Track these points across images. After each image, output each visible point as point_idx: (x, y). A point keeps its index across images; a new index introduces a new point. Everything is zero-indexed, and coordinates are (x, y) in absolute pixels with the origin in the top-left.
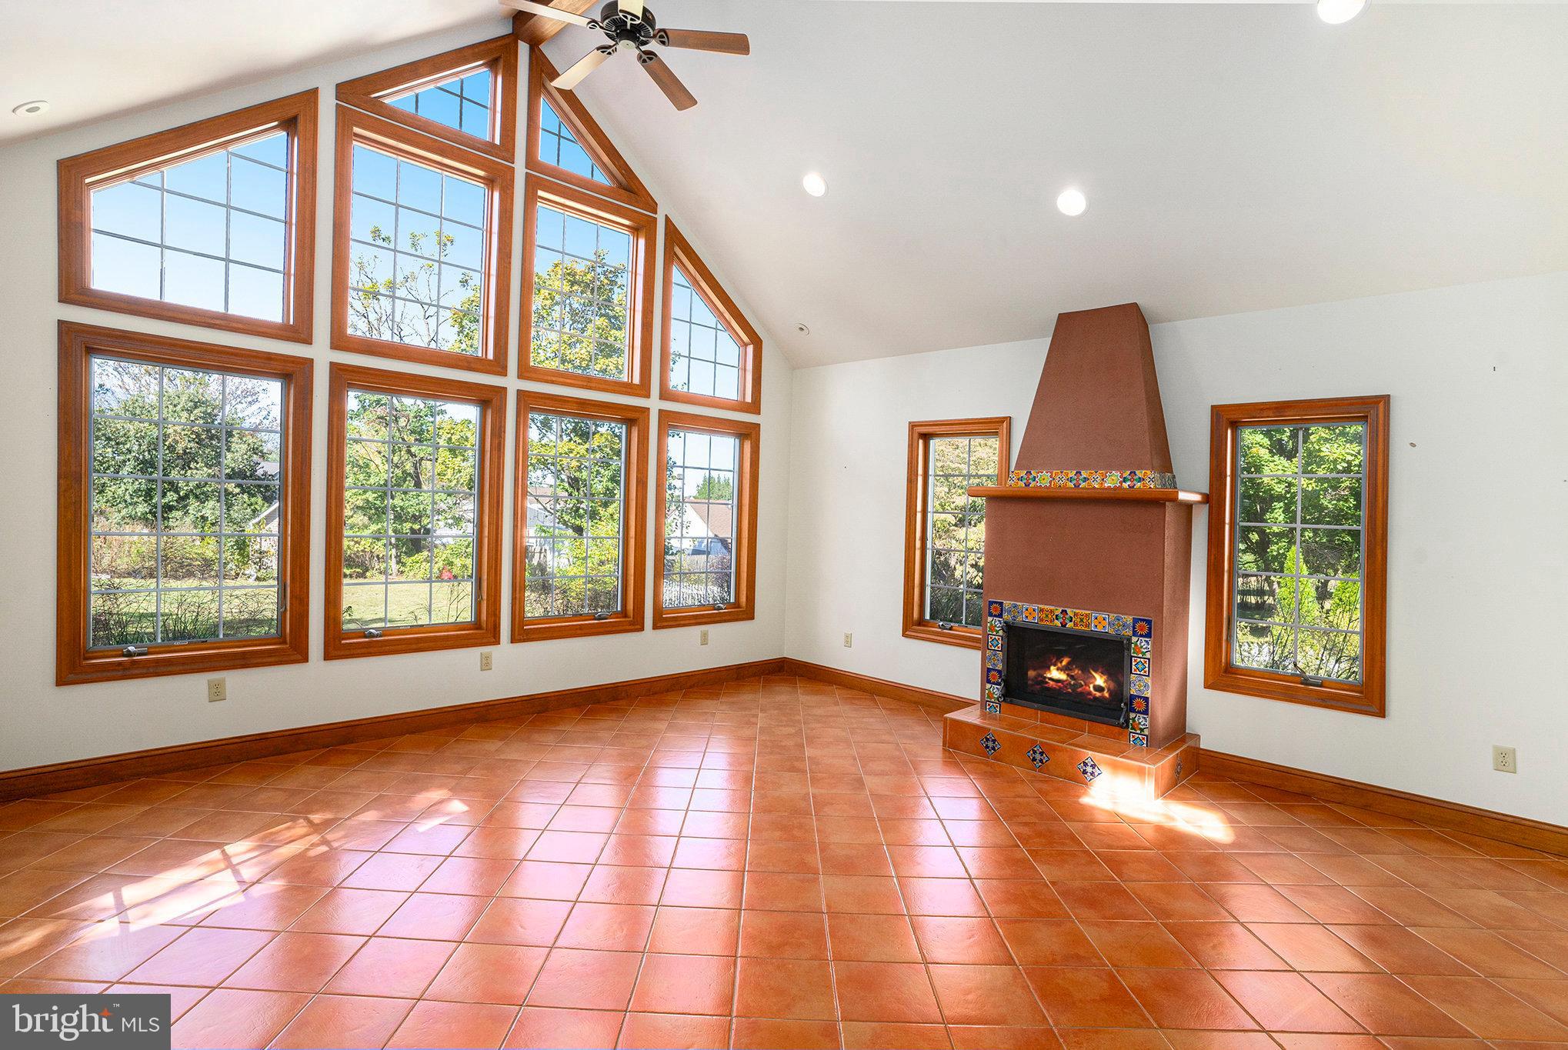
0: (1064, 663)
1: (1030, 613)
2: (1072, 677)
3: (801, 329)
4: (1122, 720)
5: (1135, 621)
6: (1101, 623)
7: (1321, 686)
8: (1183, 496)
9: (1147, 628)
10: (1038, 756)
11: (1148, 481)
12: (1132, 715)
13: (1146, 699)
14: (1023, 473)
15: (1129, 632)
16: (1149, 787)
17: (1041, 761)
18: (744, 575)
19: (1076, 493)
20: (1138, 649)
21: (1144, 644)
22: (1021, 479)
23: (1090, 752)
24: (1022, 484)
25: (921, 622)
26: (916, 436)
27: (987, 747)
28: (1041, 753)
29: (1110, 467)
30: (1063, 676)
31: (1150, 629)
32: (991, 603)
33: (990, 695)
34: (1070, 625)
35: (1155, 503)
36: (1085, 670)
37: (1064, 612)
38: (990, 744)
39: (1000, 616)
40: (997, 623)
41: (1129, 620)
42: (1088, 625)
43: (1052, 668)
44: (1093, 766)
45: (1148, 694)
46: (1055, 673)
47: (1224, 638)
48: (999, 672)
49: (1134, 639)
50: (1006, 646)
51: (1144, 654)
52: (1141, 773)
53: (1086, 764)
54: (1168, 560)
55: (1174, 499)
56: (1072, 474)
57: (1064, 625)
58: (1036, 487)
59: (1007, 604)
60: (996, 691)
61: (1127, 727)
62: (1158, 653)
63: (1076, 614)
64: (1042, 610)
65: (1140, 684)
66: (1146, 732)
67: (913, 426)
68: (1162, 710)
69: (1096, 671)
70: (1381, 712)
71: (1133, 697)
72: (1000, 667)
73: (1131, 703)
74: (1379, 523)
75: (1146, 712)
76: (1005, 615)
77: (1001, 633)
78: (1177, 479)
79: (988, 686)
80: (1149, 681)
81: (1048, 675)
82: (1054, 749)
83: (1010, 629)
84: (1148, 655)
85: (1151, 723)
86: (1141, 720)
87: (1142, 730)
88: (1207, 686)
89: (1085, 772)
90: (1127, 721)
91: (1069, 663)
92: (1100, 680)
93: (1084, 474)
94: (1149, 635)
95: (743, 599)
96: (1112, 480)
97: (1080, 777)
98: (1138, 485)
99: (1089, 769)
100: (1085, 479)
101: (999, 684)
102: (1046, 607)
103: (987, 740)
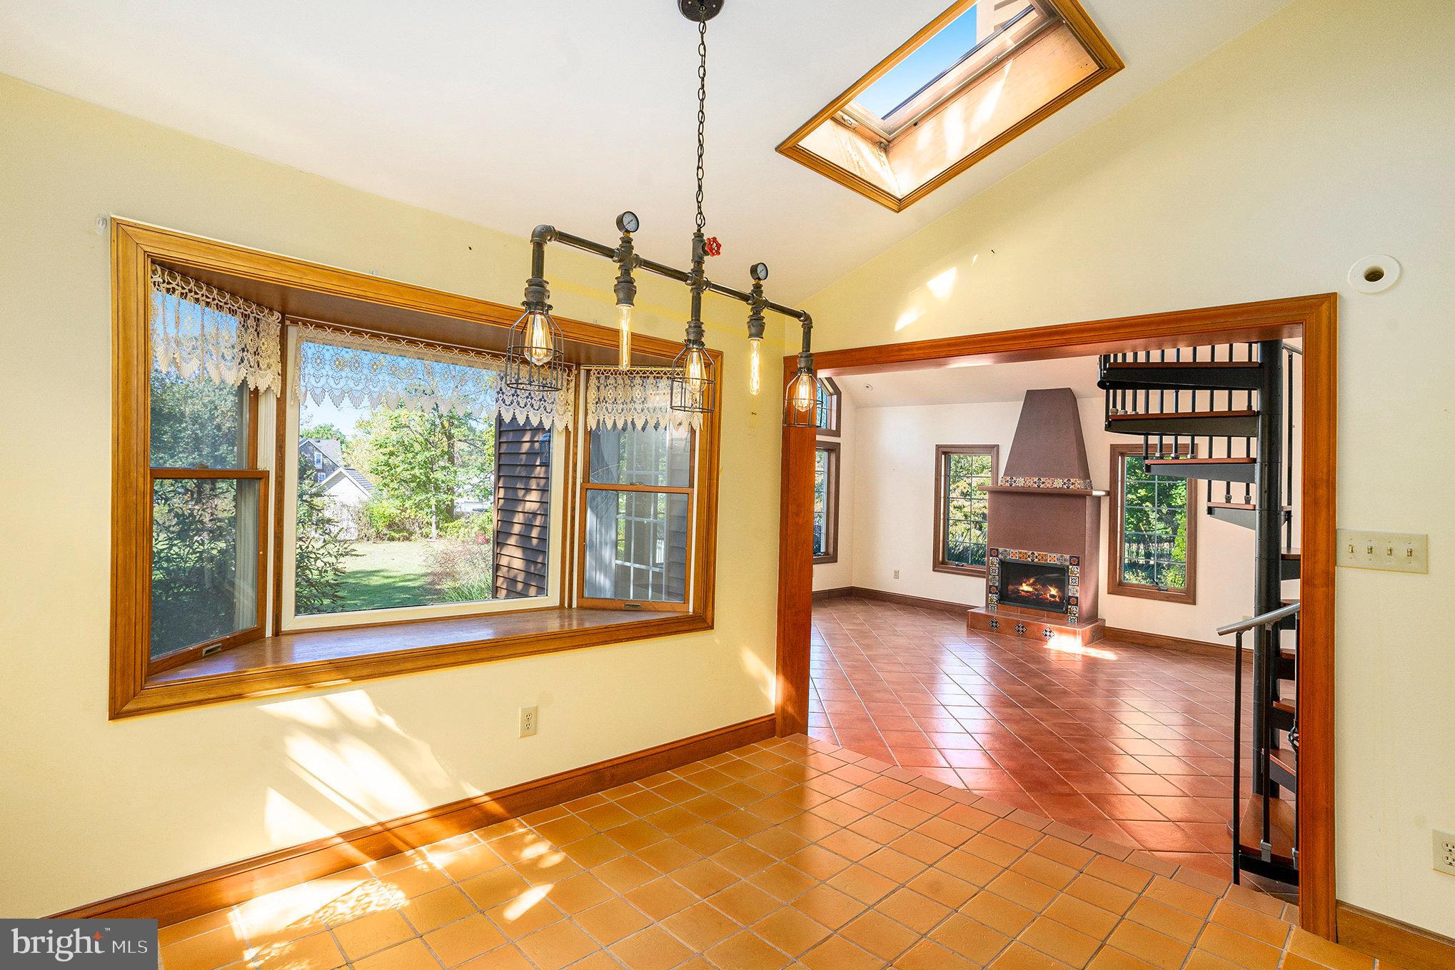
0: (1031, 581)
1: (1014, 554)
2: (1036, 590)
3: (867, 387)
4: (1064, 609)
5: (1071, 557)
6: (1053, 559)
7: (1167, 591)
8: (1095, 493)
9: (1077, 561)
10: (1021, 629)
11: (1077, 484)
12: (1069, 607)
13: (1077, 598)
14: (1008, 478)
15: (1068, 563)
16: (1079, 640)
17: (1022, 631)
18: (832, 535)
19: (1039, 491)
20: (1072, 572)
21: (1076, 569)
22: (1007, 481)
23: (1049, 625)
24: (1008, 484)
25: (943, 563)
26: (940, 453)
27: (993, 626)
28: (1023, 627)
29: (1057, 477)
30: (1030, 589)
31: (1078, 561)
32: (992, 549)
33: (991, 600)
34: (1036, 560)
35: (1081, 496)
36: (1044, 585)
37: (1033, 553)
38: (994, 624)
39: (997, 556)
40: (995, 560)
41: (1067, 557)
42: (1046, 560)
43: (1024, 584)
44: (1050, 632)
45: (1078, 595)
46: (1025, 588)
47: (1118, 567)
48: (996, 587)
49: (1070, 567)
50: (1000, 573)
51: (1075, 574)
52: (1074, 633)
53: (1046, 631)
54: (1088, 526)
55: (1090, 495)
56: (1036, 480)
57: (1033, 561)
58: (1016, 486)
59: (1001, 550)
60: (995, 597)
61: (1067, 613)
62: (1083, 573)
63: (1039, 555)
64: (1020, 553)
65: (1073, 590)
66: (1077, 615)
67: (938, 447)
68: (1086, 604)
69: (1051, 586)
70: (1194, 603)
71: (1070, 597)
72: (997, 584)
73: (1069, 600)
74: (1193, 508)
75: (1076, 605)
76: (1000, 556)
77: (997, 565)
78: (1092, 483)
79: (990, 595)
80: (1078, 588)
81: (1021, 589)
82: (1029, 624)
83: (1003, 563)
84: (1078, 575)
85: (1079, 611)
86: (1074, 609)
87: (1075, 614)
88: (1109, 593)
89: (1046, 635)
90: (1067, 610)
91: (1034, 582)
92: (1053, 591)
93: (1043, 480)
94: (1078, 565)
95: (831, 550)
96: (1058, 483)
97: (1042, 639)
98: (1072, 487)
99: (1048, 633)
100: (1043, 483)
101: (997, 594)
102: (1023, 551)
103: (993, 622)
